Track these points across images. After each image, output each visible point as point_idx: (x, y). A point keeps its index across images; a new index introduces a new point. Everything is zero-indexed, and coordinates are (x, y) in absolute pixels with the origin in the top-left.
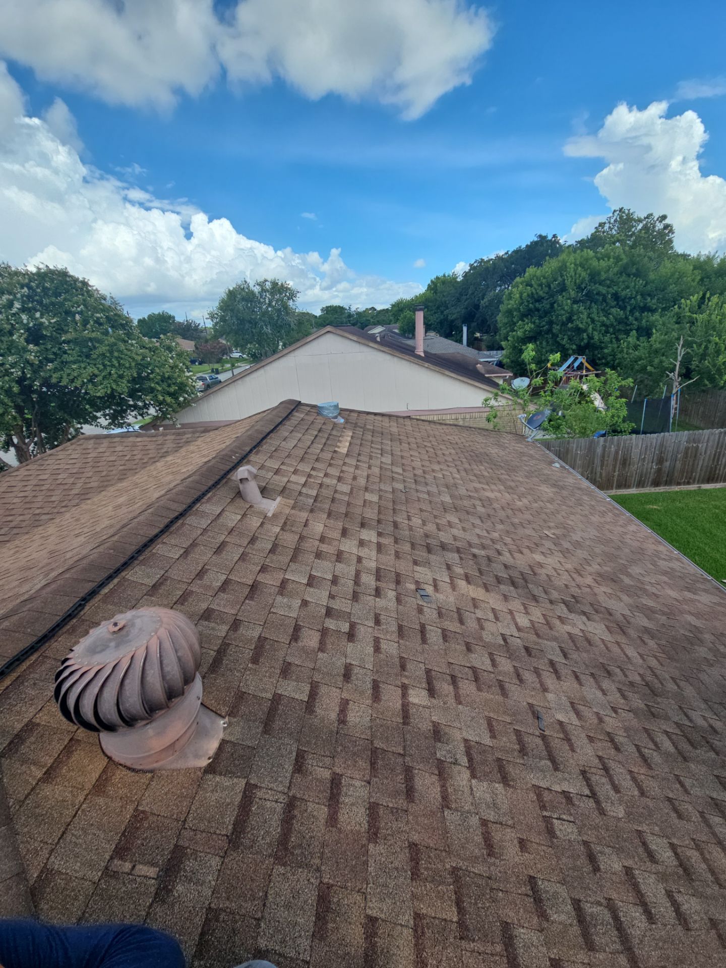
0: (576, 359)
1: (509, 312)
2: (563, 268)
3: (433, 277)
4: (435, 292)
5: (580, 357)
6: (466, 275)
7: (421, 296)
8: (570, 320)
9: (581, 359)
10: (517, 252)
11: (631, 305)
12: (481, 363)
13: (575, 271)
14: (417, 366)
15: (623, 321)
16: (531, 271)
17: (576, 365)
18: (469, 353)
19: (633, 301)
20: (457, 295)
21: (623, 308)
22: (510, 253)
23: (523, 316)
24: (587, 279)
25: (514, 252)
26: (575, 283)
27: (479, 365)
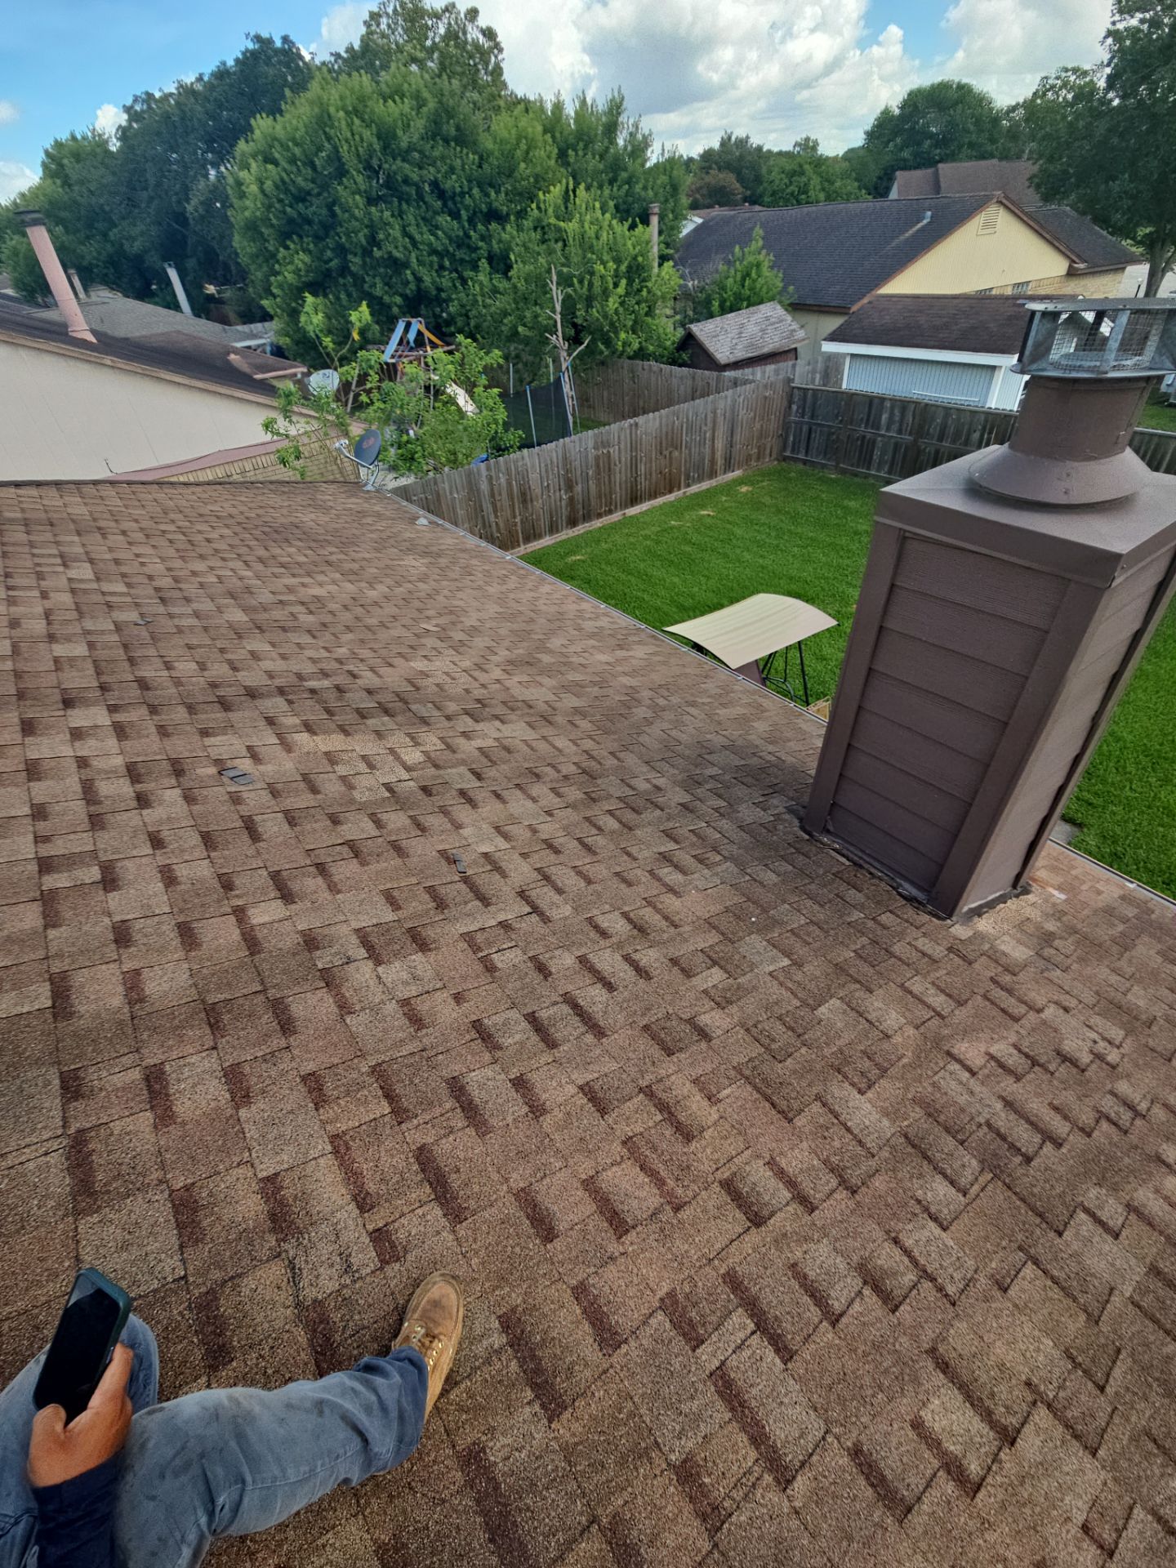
0: (408, 326)
1: (252, 228)
2: (323, 121)
3: (48, 144)
4: (67, 183)
5: (414, 321)
6: (124, 133)
7: (35, 192)
8: (373, 241)
9: (417, 325)
10: (221, 74)
11: (467, 208)
12: (236, 351)
13: (350, 125)
14: (86, 366)
15: (463, 242)
16: (262, 124)
17: (412, 336)
18: (205, 331)
19: (468, 200)
20: (123, 189)
21: (455, 215)
22: (206, 78)
23: (284, 236)
24: (377, 147)
25: (212, 74)
26: (358, 155)
27: (232, 357)
